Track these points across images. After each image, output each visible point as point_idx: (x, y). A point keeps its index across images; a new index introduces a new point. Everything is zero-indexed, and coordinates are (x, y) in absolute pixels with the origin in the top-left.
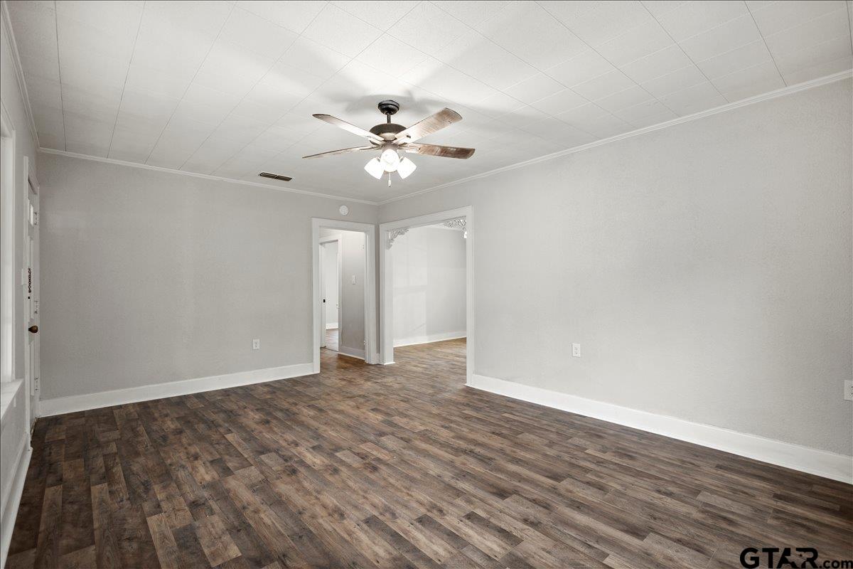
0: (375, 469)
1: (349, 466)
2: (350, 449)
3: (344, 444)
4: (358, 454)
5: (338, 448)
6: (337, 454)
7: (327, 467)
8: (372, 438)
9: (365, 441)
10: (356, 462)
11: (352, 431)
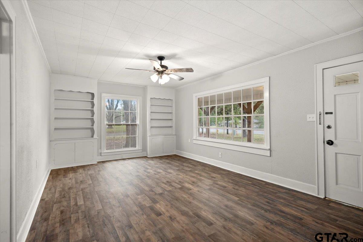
0: (167, 182)
1: (176, 183)
2: (176, 188)
3: (179, 190)
4: (173, 186)
5: (180, 189)
6: (180, 186)
7: (183, 183)
8: (166, 192)
9: (169, 191)
10: (174, 184)
11: (175, 197)
